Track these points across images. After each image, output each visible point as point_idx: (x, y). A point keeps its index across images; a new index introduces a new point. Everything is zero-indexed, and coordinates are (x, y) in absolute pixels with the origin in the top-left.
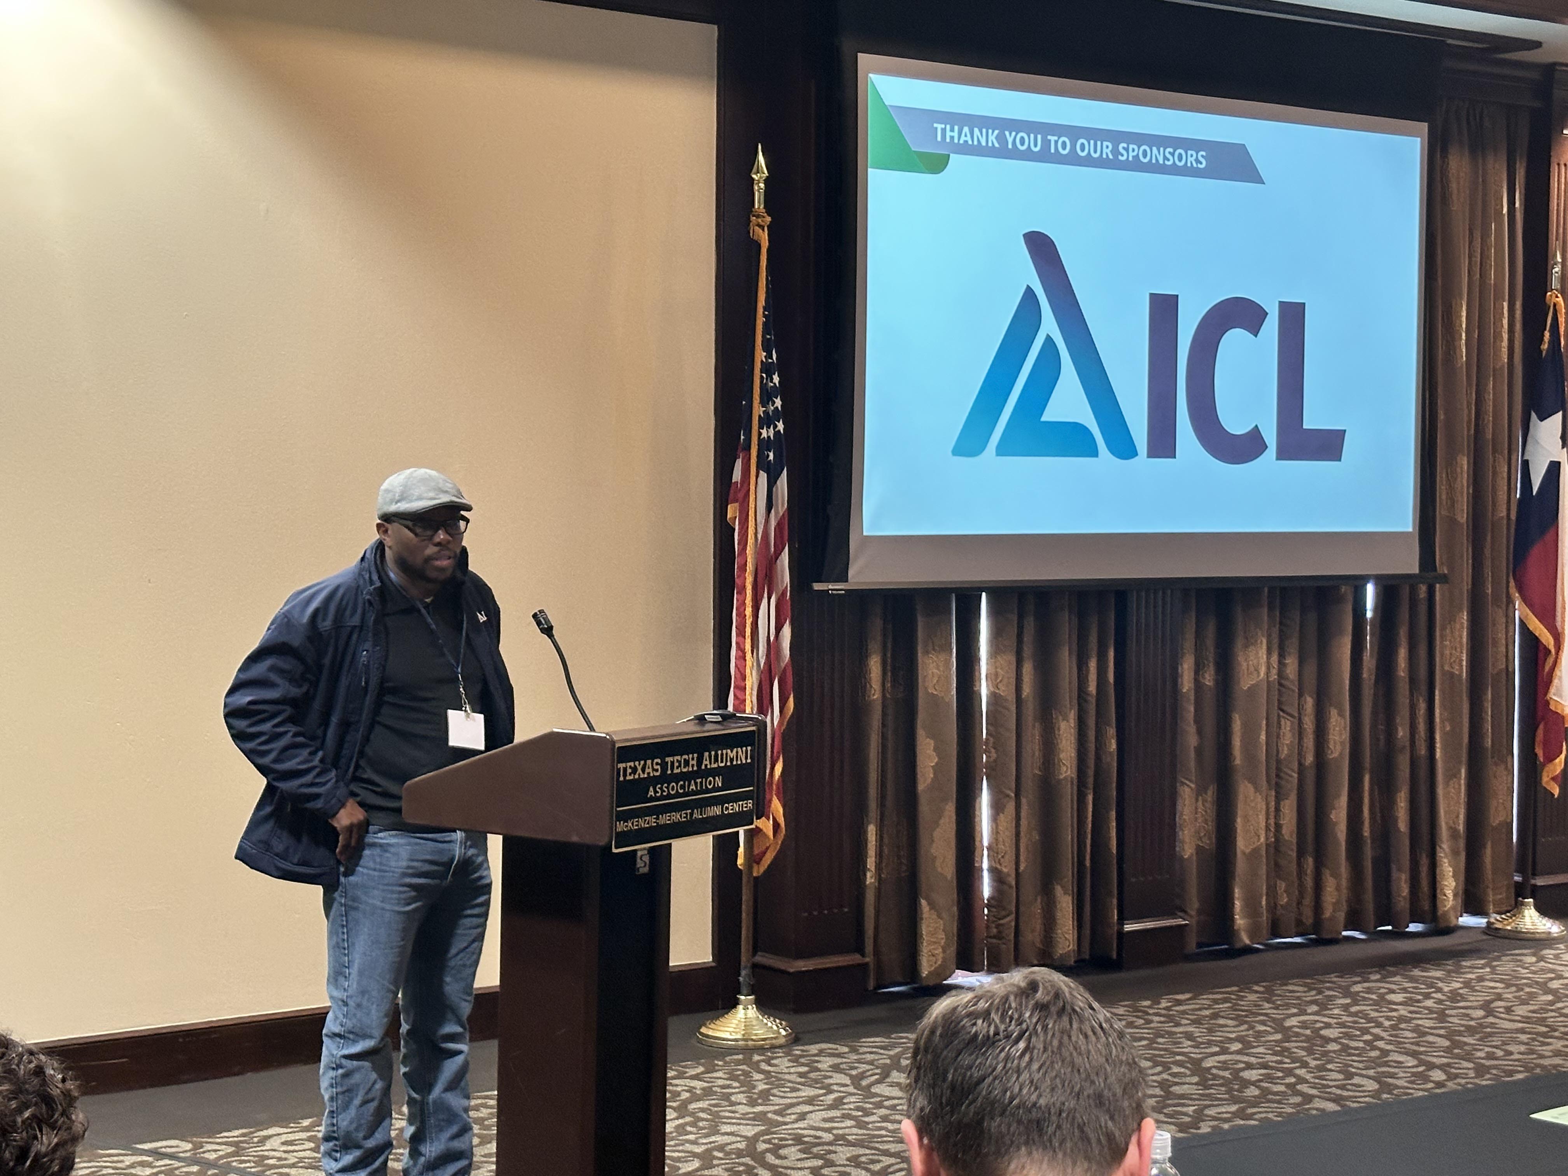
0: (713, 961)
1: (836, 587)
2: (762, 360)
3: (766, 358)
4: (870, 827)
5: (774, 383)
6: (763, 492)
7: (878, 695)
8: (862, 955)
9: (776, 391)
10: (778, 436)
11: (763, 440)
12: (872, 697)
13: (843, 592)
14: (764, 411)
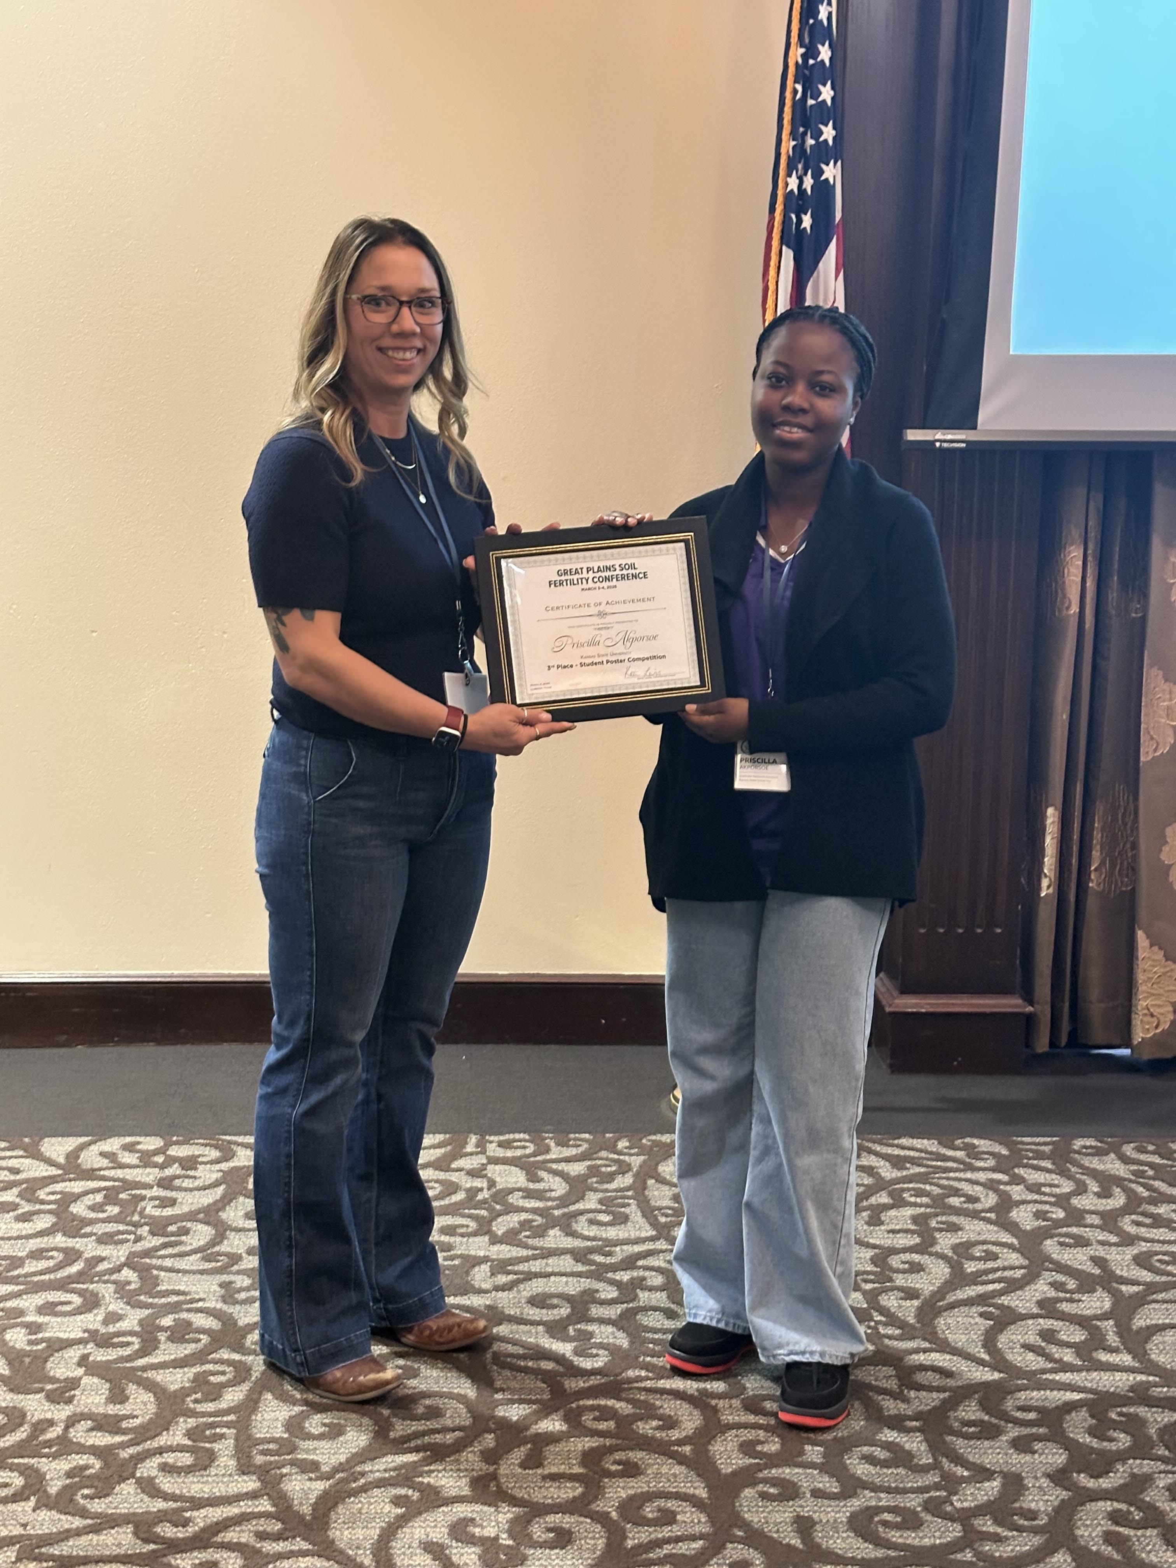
1: (949, 437)
2: (797, 62)
3: (805, 57)
4: (1050, 811)
5: (820, 99)
6: (786, 282)
7: (1074, 609)
8: (1025, 1000)
9: (824, 113)
10: (824, 189)
11: (789, 195)
12: (1065, 612)
13: (964, 445)
14: (794, 147)
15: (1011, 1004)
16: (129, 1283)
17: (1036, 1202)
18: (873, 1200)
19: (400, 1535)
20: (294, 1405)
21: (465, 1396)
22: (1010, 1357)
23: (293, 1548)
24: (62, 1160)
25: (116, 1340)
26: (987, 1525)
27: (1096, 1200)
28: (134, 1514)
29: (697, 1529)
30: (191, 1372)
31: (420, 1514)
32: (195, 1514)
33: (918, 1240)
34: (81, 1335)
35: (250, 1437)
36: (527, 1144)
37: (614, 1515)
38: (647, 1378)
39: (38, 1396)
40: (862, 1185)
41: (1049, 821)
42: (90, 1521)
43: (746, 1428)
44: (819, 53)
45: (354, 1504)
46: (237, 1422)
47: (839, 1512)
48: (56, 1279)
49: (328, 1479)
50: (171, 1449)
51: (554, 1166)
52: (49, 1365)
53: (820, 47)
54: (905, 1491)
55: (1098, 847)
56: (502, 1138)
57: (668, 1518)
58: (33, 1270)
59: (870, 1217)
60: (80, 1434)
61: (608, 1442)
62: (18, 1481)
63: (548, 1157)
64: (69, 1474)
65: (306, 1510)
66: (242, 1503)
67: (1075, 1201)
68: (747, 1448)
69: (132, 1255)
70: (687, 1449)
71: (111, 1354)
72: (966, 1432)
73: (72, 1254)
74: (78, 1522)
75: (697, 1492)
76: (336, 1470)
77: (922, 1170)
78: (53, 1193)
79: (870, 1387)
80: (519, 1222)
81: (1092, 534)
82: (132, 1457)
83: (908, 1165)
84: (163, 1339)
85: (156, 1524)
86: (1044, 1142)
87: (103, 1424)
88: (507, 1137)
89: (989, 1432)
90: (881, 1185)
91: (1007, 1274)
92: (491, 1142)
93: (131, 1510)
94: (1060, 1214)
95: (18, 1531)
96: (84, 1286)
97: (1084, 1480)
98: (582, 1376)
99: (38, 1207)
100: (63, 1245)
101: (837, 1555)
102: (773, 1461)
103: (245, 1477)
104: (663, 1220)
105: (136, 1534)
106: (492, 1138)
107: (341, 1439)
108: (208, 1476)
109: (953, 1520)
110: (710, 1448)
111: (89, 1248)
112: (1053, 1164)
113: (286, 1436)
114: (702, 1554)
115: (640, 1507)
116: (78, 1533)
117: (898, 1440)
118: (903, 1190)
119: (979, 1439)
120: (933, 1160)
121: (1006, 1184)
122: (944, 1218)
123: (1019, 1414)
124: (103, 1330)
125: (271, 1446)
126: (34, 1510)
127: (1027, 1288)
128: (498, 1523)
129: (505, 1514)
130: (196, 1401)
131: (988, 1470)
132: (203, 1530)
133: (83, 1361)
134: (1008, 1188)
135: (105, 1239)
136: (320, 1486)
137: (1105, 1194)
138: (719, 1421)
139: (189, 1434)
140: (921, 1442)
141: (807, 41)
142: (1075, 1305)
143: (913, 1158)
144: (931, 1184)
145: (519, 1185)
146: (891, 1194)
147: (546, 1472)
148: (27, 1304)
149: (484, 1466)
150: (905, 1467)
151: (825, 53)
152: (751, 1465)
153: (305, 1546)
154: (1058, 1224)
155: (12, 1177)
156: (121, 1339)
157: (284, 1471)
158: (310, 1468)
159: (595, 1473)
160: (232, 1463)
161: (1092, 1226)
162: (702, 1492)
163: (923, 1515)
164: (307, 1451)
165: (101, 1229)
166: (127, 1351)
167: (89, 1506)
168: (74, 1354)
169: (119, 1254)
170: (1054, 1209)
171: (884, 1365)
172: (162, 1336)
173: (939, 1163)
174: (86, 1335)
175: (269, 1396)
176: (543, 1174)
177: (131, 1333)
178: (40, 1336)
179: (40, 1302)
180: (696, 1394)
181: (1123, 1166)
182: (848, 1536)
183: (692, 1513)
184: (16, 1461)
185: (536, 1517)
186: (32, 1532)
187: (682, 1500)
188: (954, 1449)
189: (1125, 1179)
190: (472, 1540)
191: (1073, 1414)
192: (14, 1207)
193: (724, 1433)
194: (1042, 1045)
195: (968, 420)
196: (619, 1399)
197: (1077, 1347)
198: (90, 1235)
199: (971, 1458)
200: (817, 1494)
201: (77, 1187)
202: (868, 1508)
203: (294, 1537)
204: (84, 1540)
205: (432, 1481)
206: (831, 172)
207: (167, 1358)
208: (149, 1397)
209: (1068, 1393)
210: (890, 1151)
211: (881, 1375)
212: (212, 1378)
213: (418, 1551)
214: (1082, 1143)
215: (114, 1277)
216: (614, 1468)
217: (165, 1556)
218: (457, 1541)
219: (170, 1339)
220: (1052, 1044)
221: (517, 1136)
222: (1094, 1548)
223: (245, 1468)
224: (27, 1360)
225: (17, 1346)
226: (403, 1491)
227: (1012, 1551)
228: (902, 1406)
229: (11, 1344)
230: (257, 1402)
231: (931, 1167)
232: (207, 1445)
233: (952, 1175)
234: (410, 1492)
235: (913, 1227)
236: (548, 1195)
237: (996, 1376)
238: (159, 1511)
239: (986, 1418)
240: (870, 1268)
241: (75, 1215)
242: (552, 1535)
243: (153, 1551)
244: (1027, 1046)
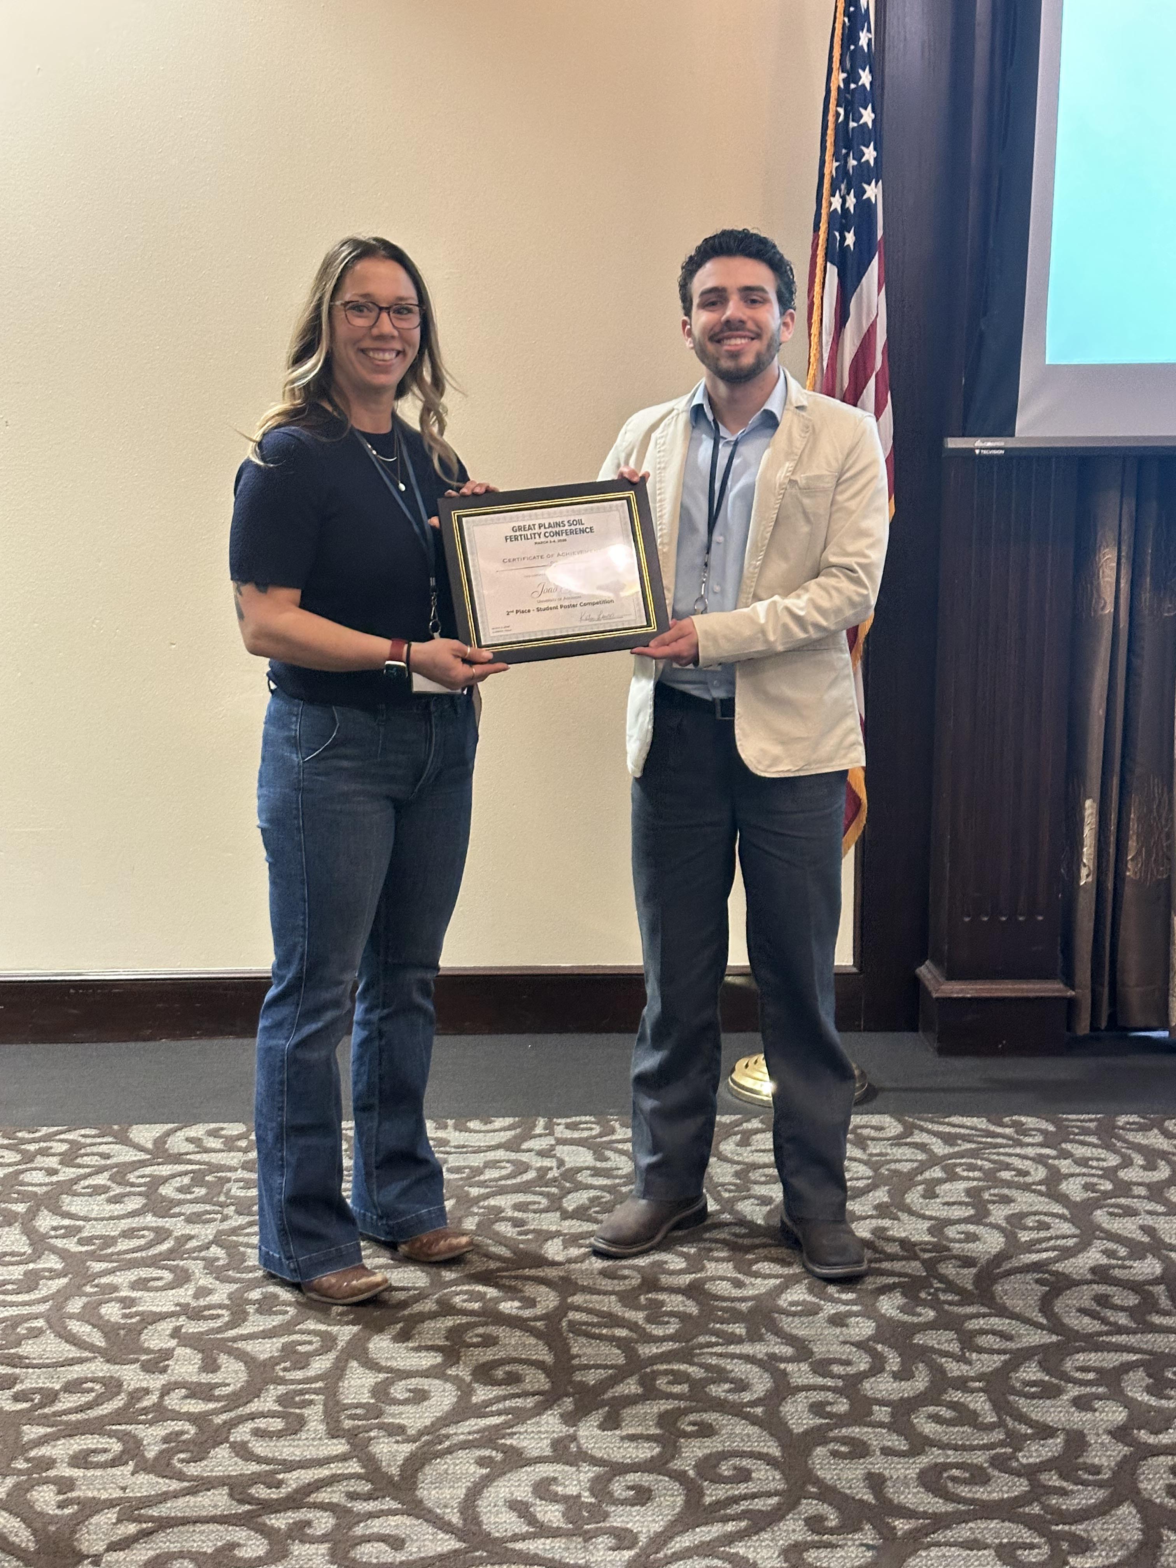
0: (854, 965)
1: (989, 444)
2: (839, 87)
3: (847, 82)
4: (1088, 803)
5: (861, 122)
6: (831, 295)
7: (1109, 609)
8: (1066, 984)
9: (865, 135)
10: (865, 207)
11: (832, 214)
12: (1100, 612)
13: (1002, 452)
14: (837, 168)
15: (1052, 988)
16: (218, 1259)
17: (1084, 1175)
18: (927, 1175)
19: (486, 1493)
20: (379, 1372)
21: (543, 1362)
22: (1066, 1320)
23: (383, 1507)
24: (150, 1146)
25: (206, 1313)
26: (1053, 1480)
27: (1142, 1173)
28: (229, 1477)
29: (772, 1486)
30: (278, 1343)
31: (505, 1474)
32: (288, 1475)
33: (972, 1212)
34: (173, 1309)
35: (337, 1403)
36: (594, 1126)
37: (691, 1473)
38: (717, 1344)
39: (133, 1366)
40: (916, 1161)
41: (1087, 812)
42: (186, 1484)
43: (815, 1390)
44: (860, 78)
45: (441, 1465)
46: (326, 1388)
47: (909, 1468)
48: (148, 1257)
49: (415, 1442)
50: (263, 1415)
51: (620, 1146)
52: (143, 1337)
53: (861, 71)
54: (973, 1448)
55: (1135, 838)
56: (569, 1120)
57: (744, 1475)
58: (125, 1248)
59: (925, 1190)
60: (174, 1401)
61: (682, 1404)
62: (116, 1447)
63: (614, 1138)
64: (166, 1440)
65: (394, 1471)
66: (332, 1465)
67: (1122, 1174)
68: (817, 1409)
69: (219, 1233)
70: (759, 1410)
71: (202, 1327)
72: (1028, 1392)
73: (162, 1234)
74: (175, 1485)
75: (771, 1451)
76: (421, 1433)
77: (973, 1146)
78: (142, 1177)
79: (932, 1350)
80: (589, 1199)
81: (1125, 537)
82: (225, 1423)
83: (959, 1142)
84: (251, 1311)
85: (251, 1486)
86: (1089, 1119)
87: (197, 1391)
88: (574, 1119)
89: (1049, 1392)
90: (934, 1160)
91: (1060, 1242)
92: (559, 1124)
93: (226, 1473)
94: (1108, 1186)
95: (117, 1494)
96: (175, 1263)
97: (1143, 1435)
98: (655, 1342)
99: (128, 1189)
100: (154, 1225)
101: (908, 1509)
102: (842, 1420)
103: (335, 1441)
104: (726, 1195)
105: (231, 1495)
106: (559, 1121)
107: (425, 1403)
108: (299, 1440)
109: (1019, 1475)
110: (781, 1409)
111: (179, 1227)
112: (1099, 1139)
113: (372, 1401)
114: (779, 1509)
115: (716, 1466)
116: (176, 1495)
117: (962, 1400)
118: (956, 1165)
119: (1041, 1398)
120: (982, 1136)
121: (1054, 1158)
122: (996, 1191)
123: (1078, 1375)
124: (194, 1304)
125: (359, 1411)
126: (133, 1474)
127: (1080, 1256)
128: (579, 1482)
129: (586, 1473)
130: (285, 1369)
131: (1051, 1427)
132: (296, 1491)
133: (176, 1333)
134: (1056, 1162)
135: (191, 1219)
136: (407, 1449)
137: (1150, 1166)
138: (789, 1383)
139: (280, 1400)
140: (985, 1401)
141: (848, 66)
142: (1127, 1271)
143: (964, 1135)
144: (982, 1159)
145: (587, 1164)
146: (944, 1169)
147: (624, 1433)
148: (120, 1280)
149: (565, 1429)
150: (970, 1426)
151: (865, 78)
152: (821, 1425)
153: (395, 1505)
154: (1106, 1195)
155: (103, 1162)
156: (211, 1312)
157: (372, 1434)
158: (396, 1431)
159: (671, 1434)
160: (322, 1427)
161: (1139, 1197)
162: (774, 1450)
163: (990, 1470)
164: (393, 1415)
165: (188, 1209)
166: (218, 1323)
167: (185, 1469)
168: (167, 1326)
169: (207, 1232)
170: (1102, 1181)
171: (945, 1330)
172: (251, 1309)
173: (989, 1140)
174: (178, 1308)
175: (355, 1364)
176: (608, 1153)
177: (220, 1306)
178: (134, 1309)
179: (134, 1278)
180: (766, 1358)
181: (1166, 1141)
182: (919, 1492)
183: (767, 1471)
184: (114, 1427)
185: (615, 1476)
186: (131, 1495)
187: (756, 1458)
188: (1018, 1409)
189: (1169, 1153)
190: (555, 1498)
191: (1131, 1373)
192: (105, 1189)
193: (793, 1394)
194: (1083, 1027)
195: (1006, 427)
196: (692, 1364)
197: (1130, 1311)
198: (180, 1214)
199: (1033, 1416)
200: (887, 1452)
201: (165, 1170)
202: (936, 1465)
203: (384, 1497)
204: (181, 1502)
205: (515, 1443)
206: (873, 191)
207: (256, 1329)
208: (241, 1366)
209: (1124, 1354)
210: (941, 1128)
211: (944, 1339)
212: (299, 1347)
213: (503, 1509)
214: (1126, 1119)
215: (203, 1254)
216: (689, 1429)
217: (260, 1515)
218: (541, 1499)
219: (259, 1311)
220: (1094, 1027)
221: (583, 1118)
222: (1158, 1501)
223: (334, 1432)
224: (122, 1332)
225: (112, 1319)
226: (486, 1453)
227: (1079, 1504)
228: (965, 1368)
229: (107, 1318)
230: (343, 1369)
231: (981, 1143)
232: (298, 1411)
233: (1002, 1150)
234: (494, 1453)
235: (967, 1200)
236: (615, 1173)
237: (1054, 1338)
238: (253, 1473)
239: (1047, 1378)
240: (927, 1238)
241: (164, 1197)
242: (632, 1493)
243: (248, 1511)
244: (1070, 1028)
